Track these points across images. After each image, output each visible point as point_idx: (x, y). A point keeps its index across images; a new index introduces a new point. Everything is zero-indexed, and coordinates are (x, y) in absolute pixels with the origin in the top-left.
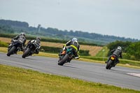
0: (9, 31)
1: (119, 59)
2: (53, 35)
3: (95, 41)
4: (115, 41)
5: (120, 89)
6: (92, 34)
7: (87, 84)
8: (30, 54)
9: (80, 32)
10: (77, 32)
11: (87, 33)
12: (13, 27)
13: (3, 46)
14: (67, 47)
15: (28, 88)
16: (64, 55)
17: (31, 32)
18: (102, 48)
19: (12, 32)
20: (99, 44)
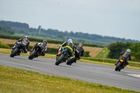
0: (9, 32)
1: (128, 62)
2: (53, 36)
3: (95, 42)
4: (115, 42)
5: (120, 90)
6: (92, 35)
7: (87, 85)
8: (37, 56)
9: (81, 33)
10: (77, 33)
11: (87, 34)
12: (13, 28)
13: (4, 47)
14: (63, 48)
15: (29, 89)
16: (60, 55)
17: (31, 33)
18: (102, 49)
19: (13, 33)
20: (99, 45)
